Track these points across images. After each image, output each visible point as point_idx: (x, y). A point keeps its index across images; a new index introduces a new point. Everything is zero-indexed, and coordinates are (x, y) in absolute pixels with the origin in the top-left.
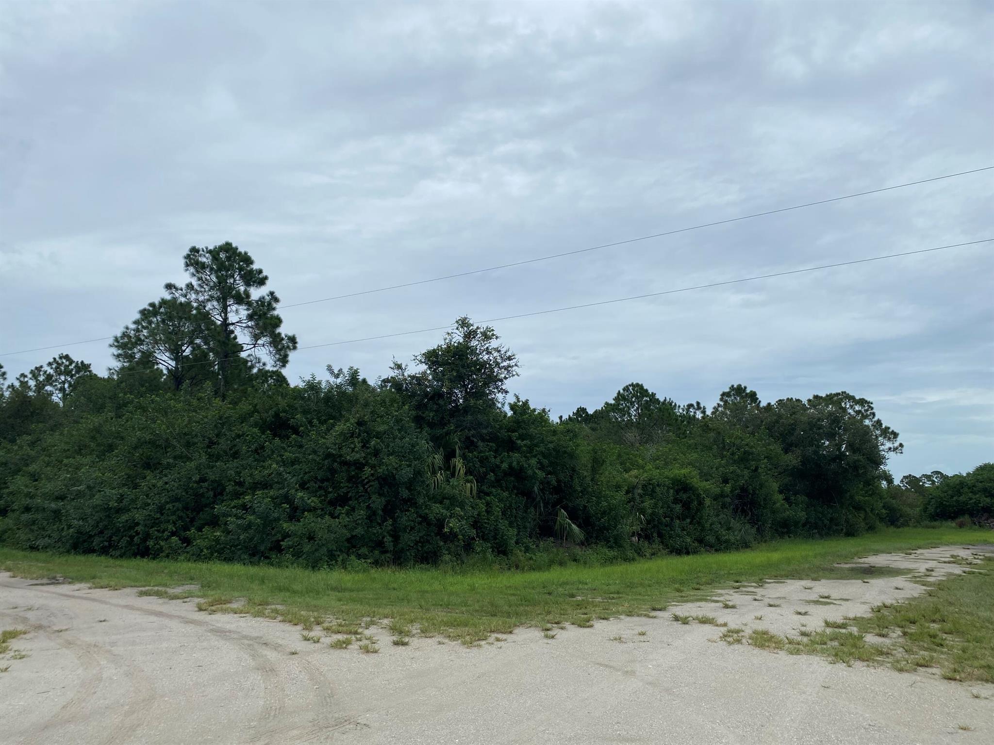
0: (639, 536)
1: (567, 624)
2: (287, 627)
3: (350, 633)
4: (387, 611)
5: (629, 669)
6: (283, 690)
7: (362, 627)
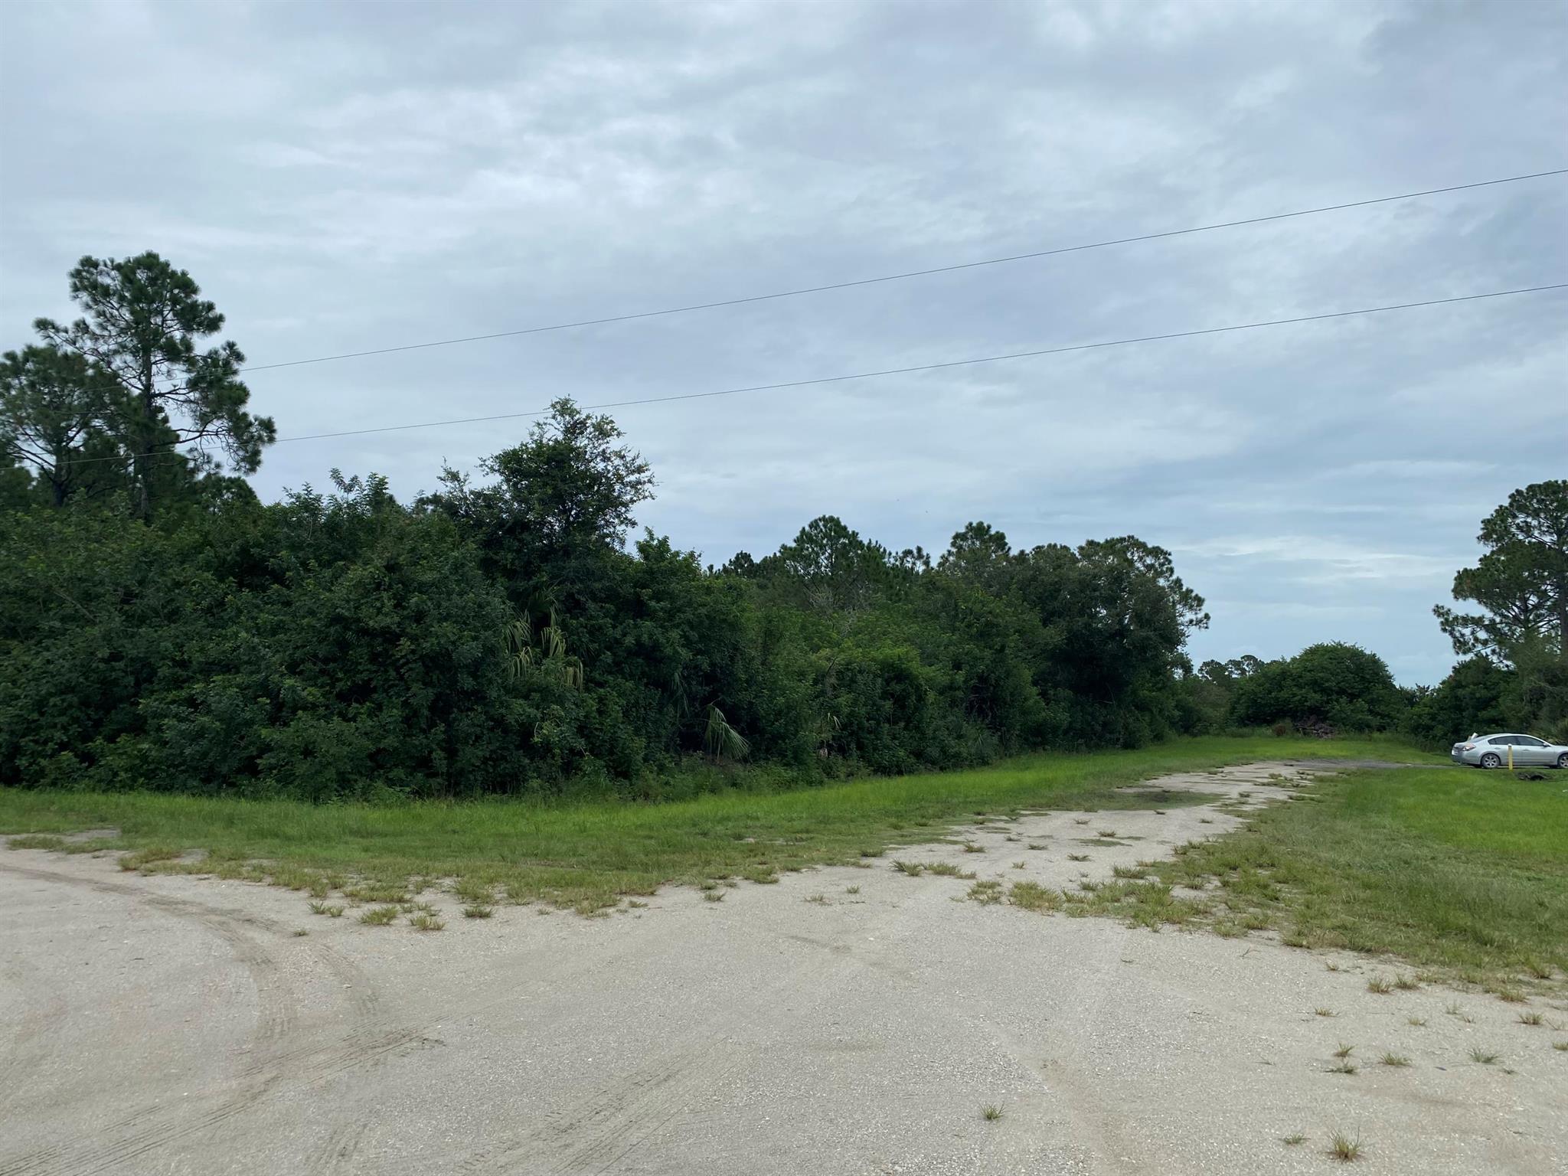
0: (830, 747)
1: (737, 880)
2: (283, 893)
3: (392, 900)
4: (448, 865)
5: (840, 944)
6: (290, 992)
7: (409, 891)
